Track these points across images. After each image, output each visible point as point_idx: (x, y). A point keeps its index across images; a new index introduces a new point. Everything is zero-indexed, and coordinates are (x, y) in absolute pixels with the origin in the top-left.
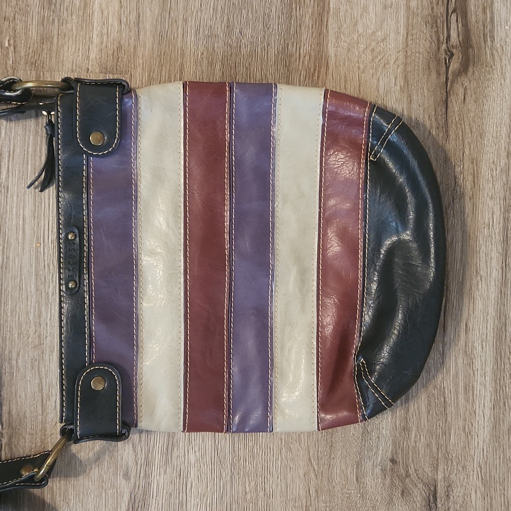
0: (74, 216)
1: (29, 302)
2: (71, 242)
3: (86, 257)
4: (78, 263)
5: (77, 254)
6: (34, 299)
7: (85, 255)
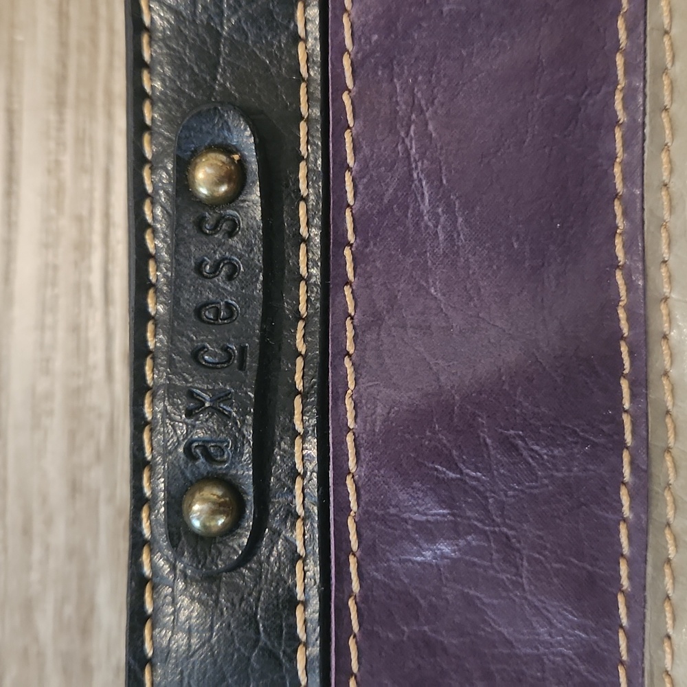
0: (233, 44)
1: (37, 553)
2: (210, 217)
3: (307, 320)
4: (252, 363)
5: (247, 301)
6: (59, 537)
7: (302, 308)
